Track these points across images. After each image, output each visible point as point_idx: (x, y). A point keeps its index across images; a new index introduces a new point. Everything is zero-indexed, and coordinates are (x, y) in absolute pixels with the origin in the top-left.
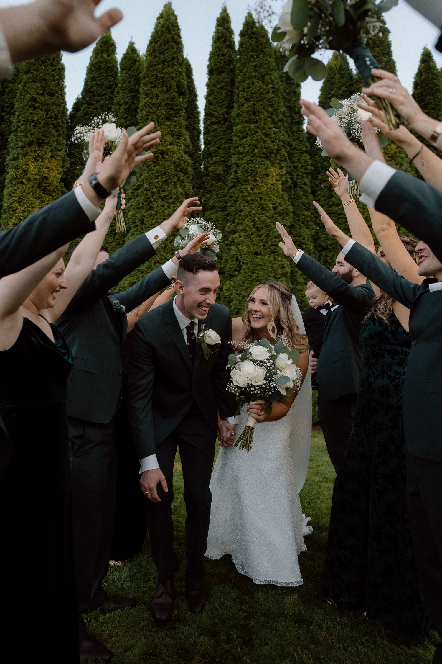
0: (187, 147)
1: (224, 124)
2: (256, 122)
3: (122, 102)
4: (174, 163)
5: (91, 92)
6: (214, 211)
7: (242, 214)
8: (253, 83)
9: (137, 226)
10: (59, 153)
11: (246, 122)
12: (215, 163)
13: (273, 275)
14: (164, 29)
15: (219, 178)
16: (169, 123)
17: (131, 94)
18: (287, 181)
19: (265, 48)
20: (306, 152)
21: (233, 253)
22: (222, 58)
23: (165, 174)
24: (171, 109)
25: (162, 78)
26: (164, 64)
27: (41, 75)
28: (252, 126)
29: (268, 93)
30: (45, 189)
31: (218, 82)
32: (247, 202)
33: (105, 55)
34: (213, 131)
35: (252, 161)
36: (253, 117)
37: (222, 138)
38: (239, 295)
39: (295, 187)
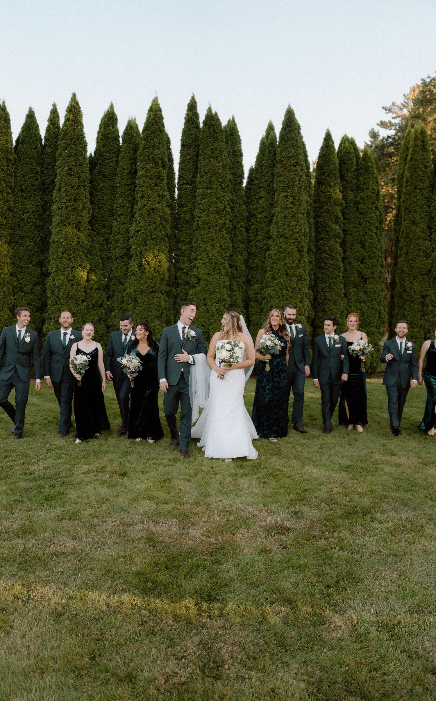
0: (167, 202)
1: (191, 185)
2: (211, 189)
3: (125, 167)
4: (160, 216)
5: (103, 156)
6: (183, 244)
7: (201, 249)
8: (210, 162)
9: (137, 256)
10: (86, 204)
11: (205, 188)
12: (185, 212)
13: (218, 287)
14: (154, 122)
15: (187, 222)
16: (157, 188)
17: (131, 161)
18: (229, 227)
19: (219, 136)
20: (244, 203)
21: (194, 272)
22: (190, 136)
23: (155, 223)
24: (158, 178)
25: (153, 157)
26: (154, 148)
27: (74, 152)
28: (209, 191)
29: (219, 169)
30: (79, 229)
31: (187, 154)
32: (204, 242)
33: (111, 128)
34: (184, 190)
35: (208, 215)
36: (209, 185)
37: (190, 195)
38: (198, 298)
39: (235, 229)
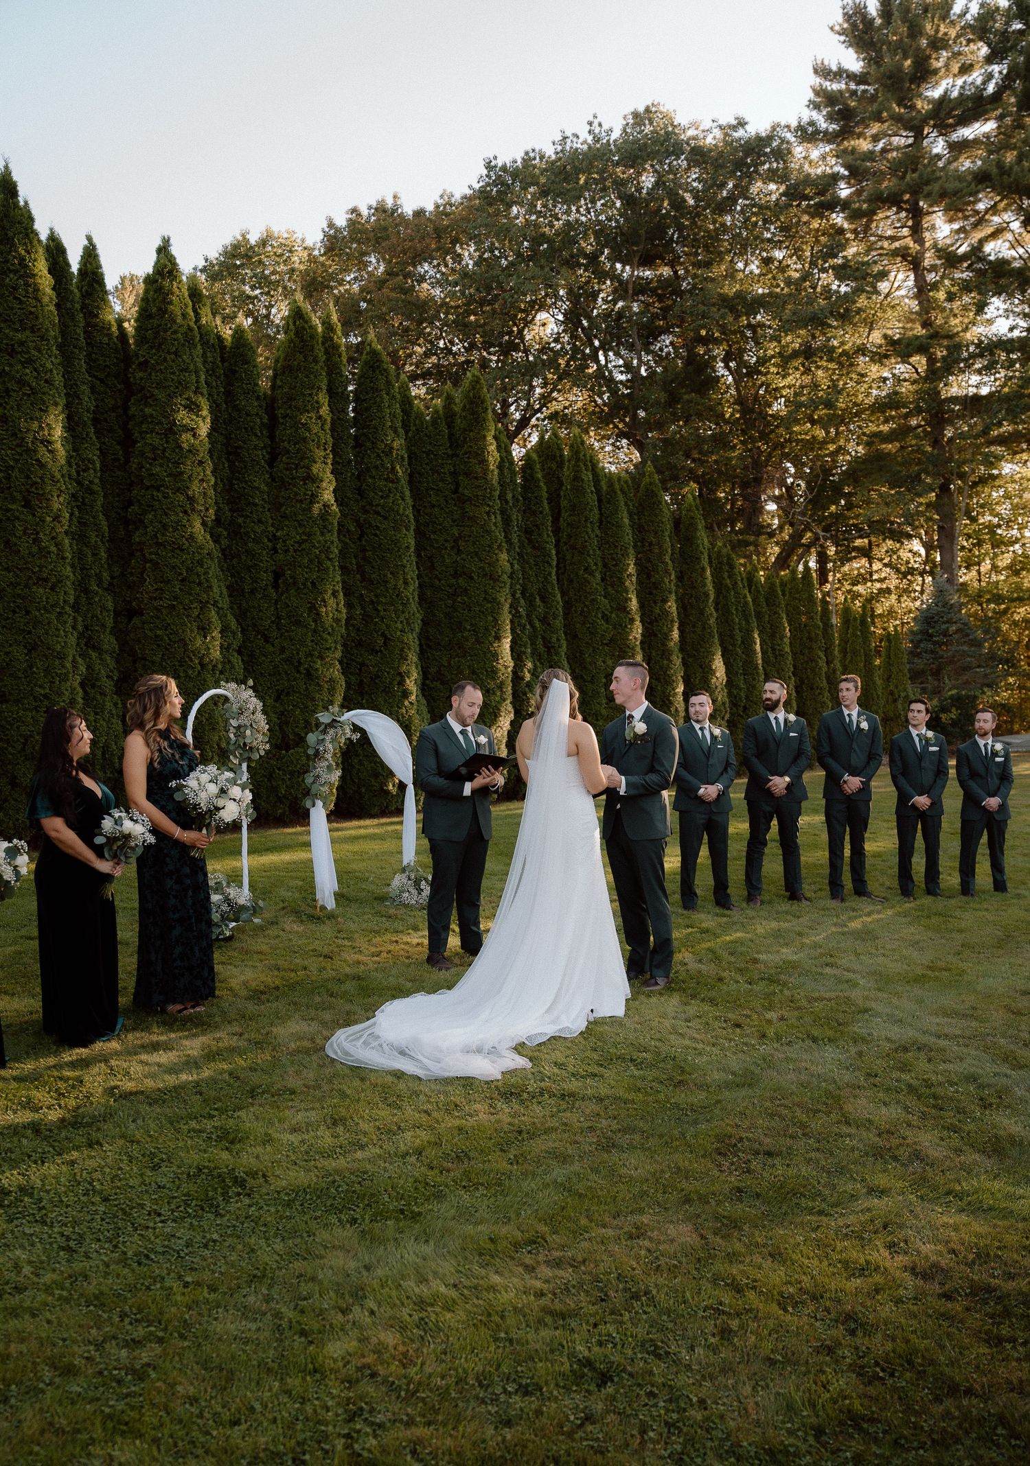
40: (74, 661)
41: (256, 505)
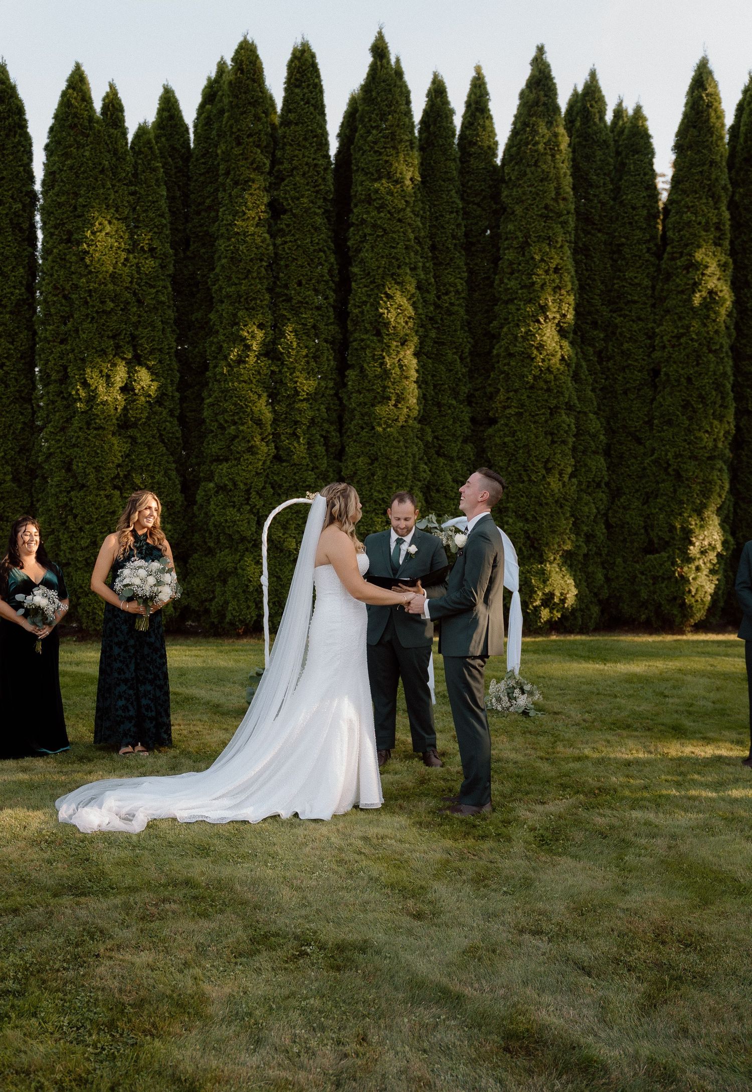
40: (415, 468)
41: (635, 302)
